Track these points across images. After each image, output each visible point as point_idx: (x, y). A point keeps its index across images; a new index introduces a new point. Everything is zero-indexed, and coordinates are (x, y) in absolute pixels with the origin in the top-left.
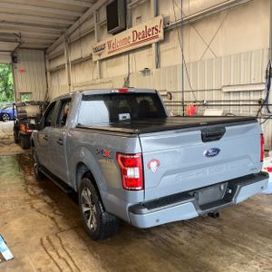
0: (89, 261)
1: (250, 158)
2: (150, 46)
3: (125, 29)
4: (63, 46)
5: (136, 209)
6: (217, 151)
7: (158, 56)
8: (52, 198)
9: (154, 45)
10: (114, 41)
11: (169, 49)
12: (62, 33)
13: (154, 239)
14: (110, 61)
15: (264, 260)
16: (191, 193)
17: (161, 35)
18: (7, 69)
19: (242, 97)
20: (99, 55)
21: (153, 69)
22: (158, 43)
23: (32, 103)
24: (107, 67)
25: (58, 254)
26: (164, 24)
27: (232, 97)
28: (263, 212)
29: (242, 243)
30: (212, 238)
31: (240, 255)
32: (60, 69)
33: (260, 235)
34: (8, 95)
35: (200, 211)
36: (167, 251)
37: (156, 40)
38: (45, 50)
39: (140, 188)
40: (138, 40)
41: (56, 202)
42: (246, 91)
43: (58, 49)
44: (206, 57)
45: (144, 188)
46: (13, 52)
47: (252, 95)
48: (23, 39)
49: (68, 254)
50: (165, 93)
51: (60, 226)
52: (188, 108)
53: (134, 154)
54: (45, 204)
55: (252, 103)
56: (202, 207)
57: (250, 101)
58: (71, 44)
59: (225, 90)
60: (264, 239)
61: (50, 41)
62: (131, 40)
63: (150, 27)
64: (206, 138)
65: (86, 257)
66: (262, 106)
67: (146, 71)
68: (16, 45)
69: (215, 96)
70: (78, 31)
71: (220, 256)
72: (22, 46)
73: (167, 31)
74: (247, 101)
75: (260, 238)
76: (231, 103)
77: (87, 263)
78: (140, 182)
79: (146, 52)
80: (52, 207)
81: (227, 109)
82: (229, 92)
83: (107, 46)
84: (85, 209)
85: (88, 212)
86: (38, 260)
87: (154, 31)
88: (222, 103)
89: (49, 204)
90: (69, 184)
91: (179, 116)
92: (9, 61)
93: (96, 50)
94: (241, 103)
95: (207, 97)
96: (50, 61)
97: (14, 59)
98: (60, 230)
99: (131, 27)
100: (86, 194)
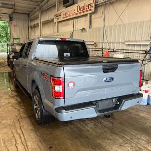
0: (33, 137)
1: (133, 84)
2: (86, 15)
3: (73, 4)
4: (38, 13)
5: (59, 110)
6: (112, 79)
7: (90, 21)
8: (21, 99)
9: (88, 15)
10: (66, 11)
11: (97, 18)
12: (38, 5)
13: (73, 127)
14: (63, 23)
15: (134, 145)
16: (94, 103)
17: (93, 9)
18: (7, 24)
19: (136, 48)
20: (58, 19)
21: (87, 29)
22: (91, 14)
23: (18, 44)
24: (62, 26)
25: (16, 131)
26: (95, 2)
27: (130, 48)
28: (139, 116)
29: (123, 134)
30: (106, 129)
31: (121, 140)
32: (36, 26)
33: (134, 129)
34: (7, 39)
35: (99, 114)
36: (79, 135)
37: (90, 12)
38: (28, 14)
39: (62, 98)
40: (80, 11)
41: (22, 101)
42: (139, 45)
43: (35, 14)
44: (117, 23)
45: (64, 98)
46: (10, 14)
47: (142, 48)
48: (16, 7)
49: (22, 132)
50: (93, 43)
51: (22, 115)
52: (105, 53)
53: (60, 77)
54: (17, 102)
55: (141, 52)
56: (100, 111)
57: (141, 51)
58: (43, 12)
59: (126, 43)
60: (136, 132)
61: (31, 9)
62: (76, 11)
63: (87, 3)
64: (105, 70)
65: (32, 134)
66: (147, 54)
67: (83, 30)
68: (12, 10)
69: (121, 47)
70: (47, 4)
71: (108, 140)
72: (15, 11)
73: (96, 7)
74: (139, 51)
75: (134, 131)
76: (130, 51)
77: (31, 138)
78: (62, 94)
79: (84, 18)
80: (20, 103)
81: (127, 54)
82: (129, 45)
83: (62, 13)
84: (35, 107)
85: (36, 108)
86: (5, 134)
87: (89, 6)
88: (125, 51)
89: (18, 102)
90: (29, 91)
91: (99, 57)
92: (8, 19)
93: (56, 16)
94: (135, 52)
95: (116, 47)
96: (31, 21)
97: (11, 19)
98: (21, 118)
99: (77, 3)
100: (36, 98)
